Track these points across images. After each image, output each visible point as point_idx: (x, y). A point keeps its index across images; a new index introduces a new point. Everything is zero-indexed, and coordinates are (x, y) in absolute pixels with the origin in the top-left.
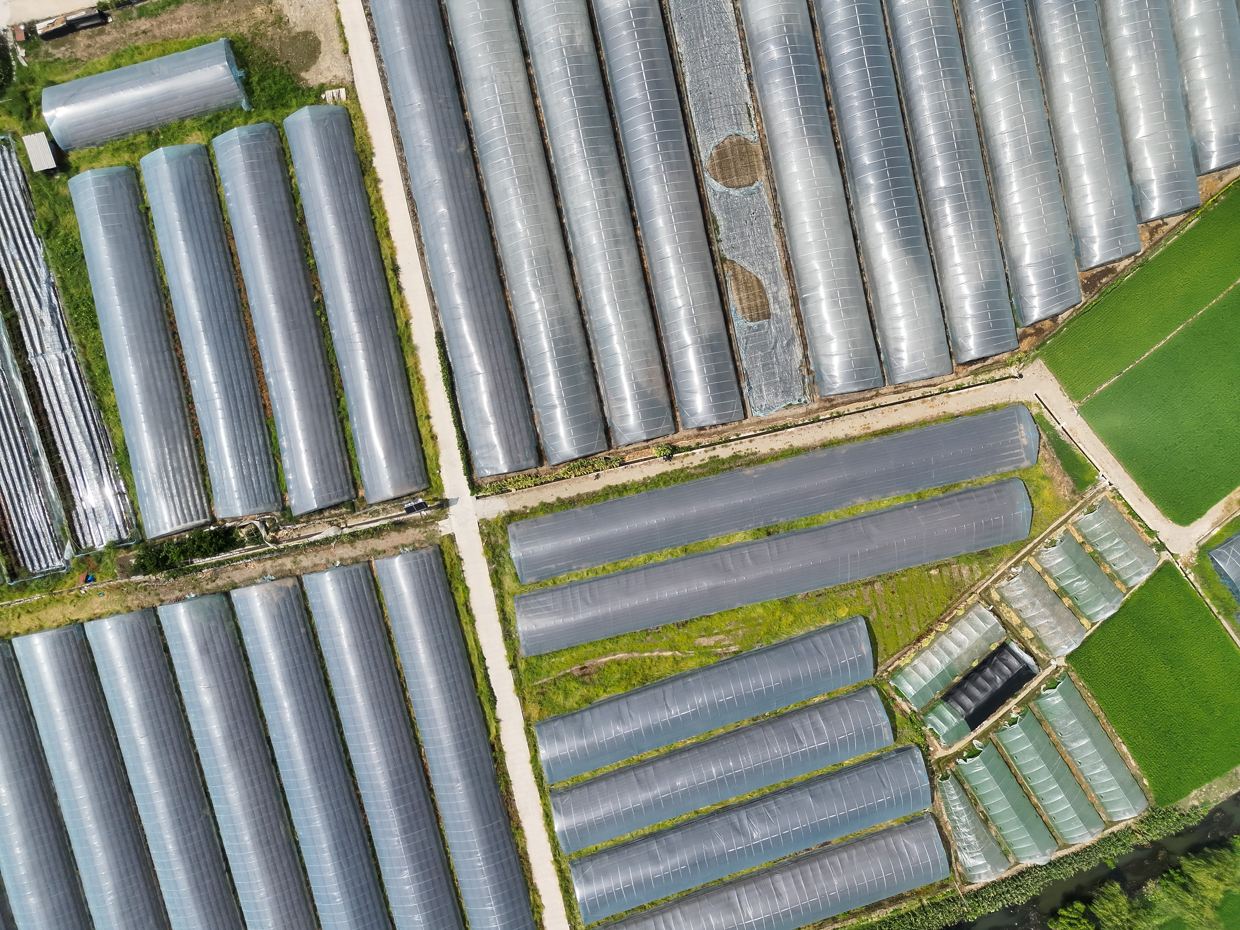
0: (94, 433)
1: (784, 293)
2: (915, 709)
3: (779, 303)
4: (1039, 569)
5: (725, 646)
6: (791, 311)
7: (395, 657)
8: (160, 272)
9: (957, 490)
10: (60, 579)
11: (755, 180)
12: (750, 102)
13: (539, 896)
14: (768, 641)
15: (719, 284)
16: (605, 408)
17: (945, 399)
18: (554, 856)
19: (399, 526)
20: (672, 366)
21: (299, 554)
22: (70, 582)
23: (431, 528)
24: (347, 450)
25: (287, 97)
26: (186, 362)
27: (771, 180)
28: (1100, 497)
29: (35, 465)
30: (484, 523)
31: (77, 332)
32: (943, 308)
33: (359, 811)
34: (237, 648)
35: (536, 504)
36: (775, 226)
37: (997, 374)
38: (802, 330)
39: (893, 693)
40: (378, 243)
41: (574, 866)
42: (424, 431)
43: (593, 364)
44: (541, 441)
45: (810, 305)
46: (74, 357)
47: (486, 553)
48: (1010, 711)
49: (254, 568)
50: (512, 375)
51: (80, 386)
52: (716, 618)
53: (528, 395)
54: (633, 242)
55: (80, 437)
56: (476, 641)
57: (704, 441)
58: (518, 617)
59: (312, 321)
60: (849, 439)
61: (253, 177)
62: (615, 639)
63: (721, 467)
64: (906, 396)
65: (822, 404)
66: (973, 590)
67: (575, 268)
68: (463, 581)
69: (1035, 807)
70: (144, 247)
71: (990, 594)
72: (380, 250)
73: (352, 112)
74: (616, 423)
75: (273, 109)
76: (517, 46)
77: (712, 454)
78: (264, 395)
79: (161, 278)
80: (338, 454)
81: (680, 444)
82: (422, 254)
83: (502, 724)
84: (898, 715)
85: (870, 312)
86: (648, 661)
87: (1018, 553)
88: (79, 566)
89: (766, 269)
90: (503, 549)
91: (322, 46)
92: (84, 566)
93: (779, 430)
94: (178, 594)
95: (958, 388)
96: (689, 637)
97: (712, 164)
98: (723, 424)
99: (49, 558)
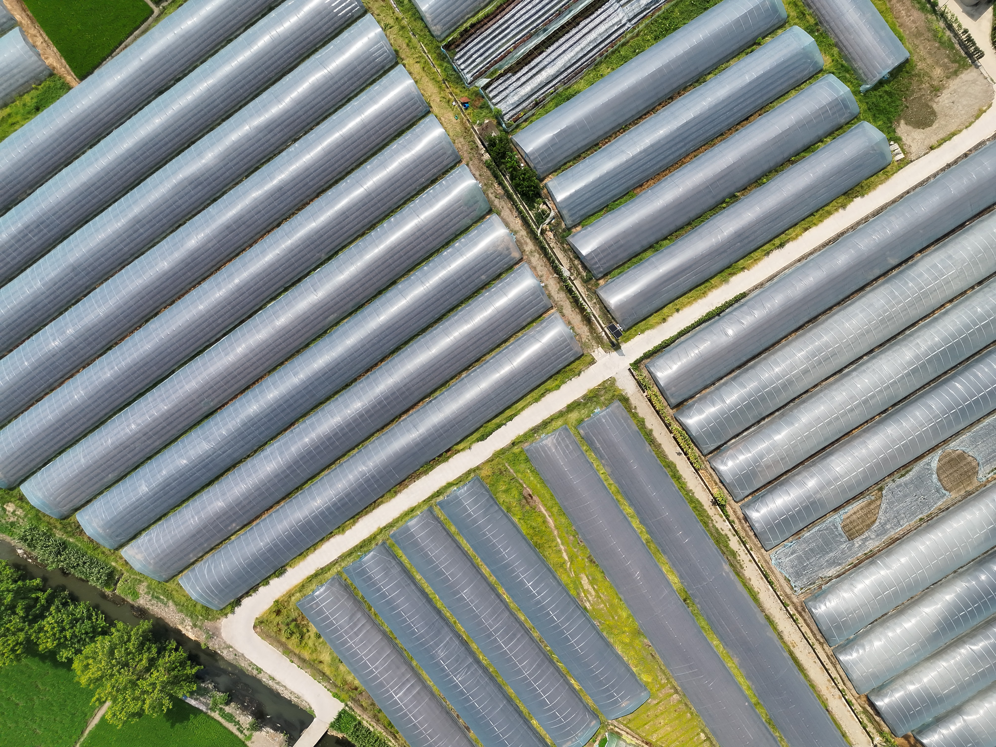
0: (575, 67)
1: (873, 545)
3: (864, 543)
5: (587, 598)
6: (860, 555)
7: (488, 353)
8: (714, 71)
9: (772, 730)
10: (457, 83)
11: (950, 491)
13: (351, 528)
14: (603, 629)
15: (862, 493)
16: (733, 440)
17: (837, 696)
18: (385, 528)
19: (587, 320)
20: (787, 480)
21: (538, 253)
22: (458, 91)
23: (594, 343)
24: (630, 260)
25: (881, 117)
26: (653, 115)
27: (955, 503)
29: (536, 32)
30: (612, 381)
31: (647, 26)
33: (365, 369)
34: (453, 233)
35: (641, 415)
36: (921, 519)
37: (870, 728)
38: (850, 569)
39: (599, 738)
40: (796, 225)
41: (383, 544)
42: (665, 310)
43: (764, 419)
44: (690, 402)
45: (873, 569)
46: (627, 30)
47: (591, 391)
49: (517, 223)
50: (734, 360)
51: (606, 42)
52: (606, 584)
53: (721, 378)
55: (569, 56)
56: (523, 409)
57: (737, 526)
58: (552, 433)
59: (719, 198)
60: (780, 635)
62: (563, 512)
63: (721, 546)
64: (829, 666)
65: (798, 605)
67: (832, 379)
68: (564, 382)
70: (728, 52)
72: (791, 228)
73: (888, 169)
74: (727, 453)
75: (869, 109)
77: (730, 535)
78: (650, 182)
79: (709, 74)
80: (625, 254)
81: (728, 508)
82: (799, 260)
83: (468, 451)
85: (883, 616)
86: (554, 544)
88: (472, 94)
89: (885, 524)
90: (597, 403)
91: (929, 128)
92: (473, 97)
93: (767, 579)
94: (477, 174)
95: (849, 703)
96: (584, 568)
97: (949, 454)
98: (755, 535)
99: (470, 68)
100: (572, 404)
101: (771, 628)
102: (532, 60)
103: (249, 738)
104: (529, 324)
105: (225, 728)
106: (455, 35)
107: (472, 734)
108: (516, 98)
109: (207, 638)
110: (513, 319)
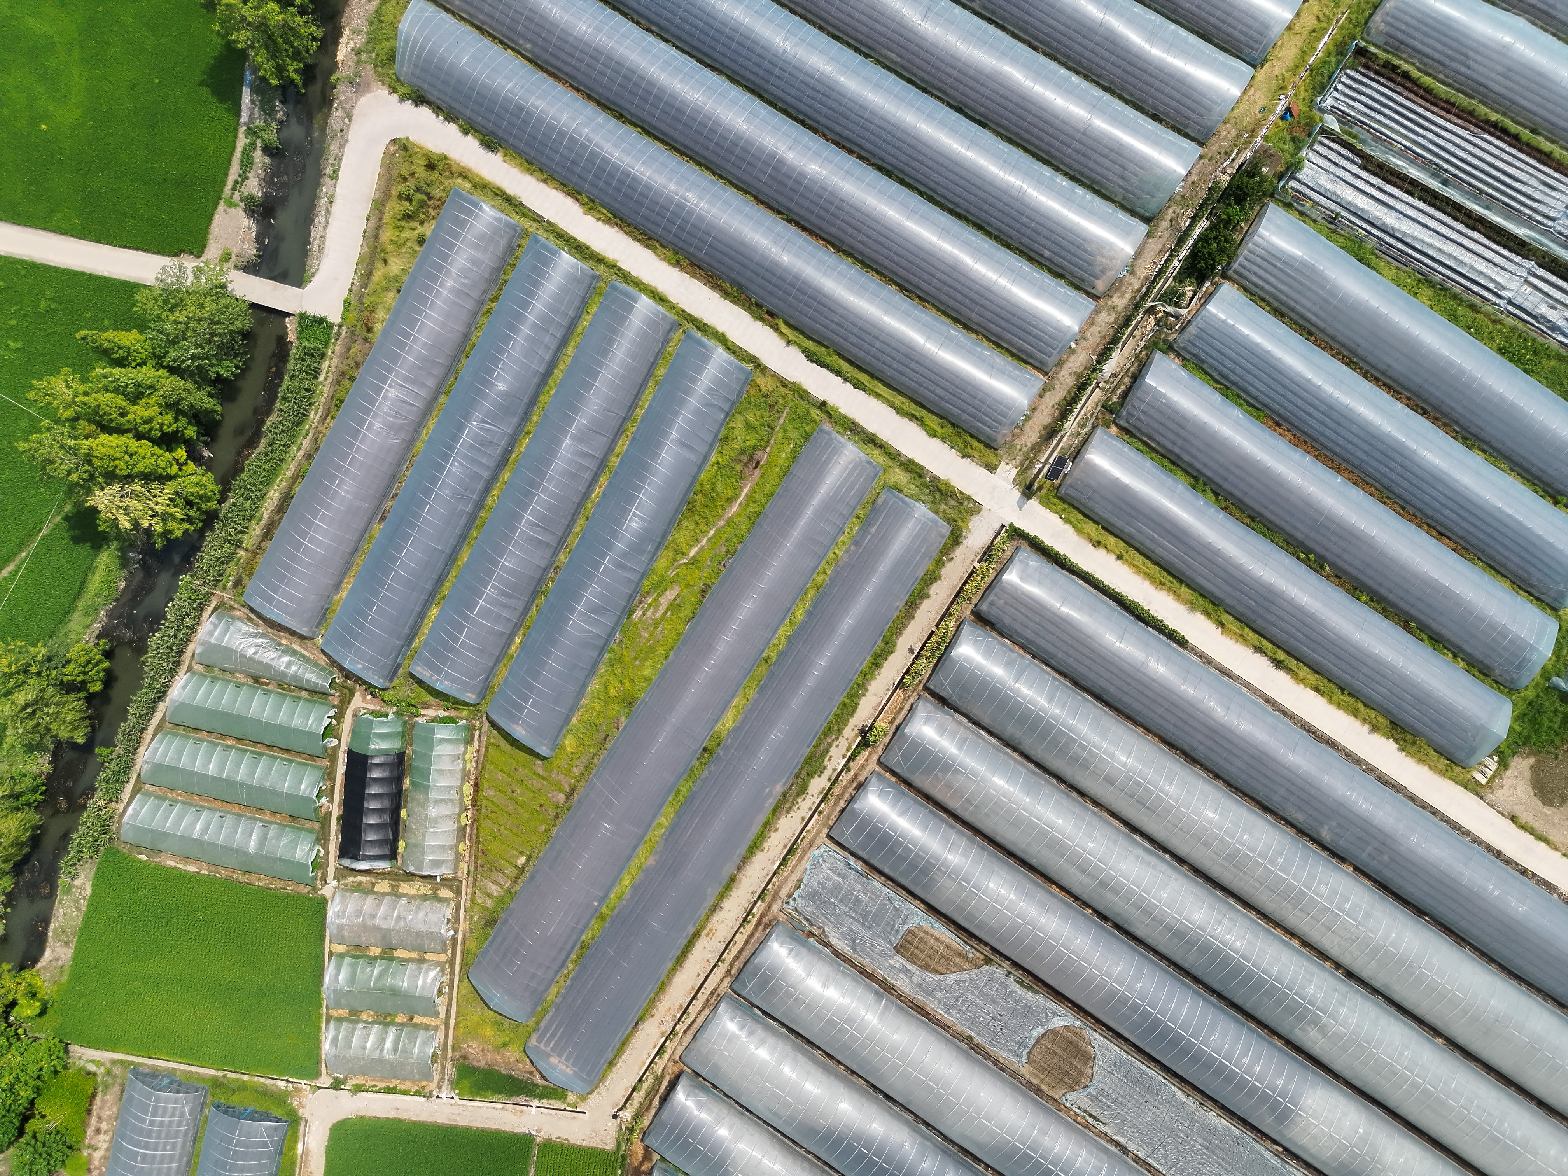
0: (1410, 251)
1: (902, 984)
2: (419, 720)
3: (900, 971)
4: (428, 957)
5: (647, 610)
6: (881, 973)
7: (939, 310)
8: (1491, 455)
9: (573, 956)
10: (1314, 88)
11: (1030, 1061)
12: (1101, 1127)
13: (598, 219)
14: (612, 651)
15: (971, 935)
16: (965, 720)
17: (663, 1028)
18: (620, 269)
19: (1051, 433)
20: (942, 820)
21: (1117, 319)
22: (1303, 95)
23: (1019, 458)
24: (1164, 457)
25: (1527, 726)
26: (1387, 397)
27: (1016, 1075)
28: (437, 1077)
29: (1437, 172)
30: (975, 508)
31: (1514, 329)
32: (745, 1110)
33: (837, 139)
34: (1094, 181)
35: (944, 572)
36: (970, 1038)
37: (638, 1097)
38: (854, 966)
39: (453, 714)
40: (1317, 673)
41: (594, 277)
42: (1111, 540)
43: (1015, 750)
44: (994, 634)
45: (871, 998)
46: (1495, 304)
47: (947, 484)
48: (331, 800)
49: (1146, 269)
50: (1082, 669)
51: (1463, 281)
52: (680, 627)
53: (1047, 665)
54: (1085, 897)
55: (1421, 236)
56: (878, 396)
57: (845, 778)
58: (862, 455)
59: (1311, 544)
60: (715, 907)
61: (1492, 626)
62: (754, 520)
63: (807, 768)
64: (702, 998)
65: (771, 916)
66: (471, 879)
67: (1116, 823)
68: (943, 439)
69: (223, 736)
70: (1526, 465)
71: (451, 889)
72: (1310, 667)
73: (1458, 769)
74: (944, 717)
75: (1530, 704)
76: (1365, 974)
77: (827, 773)
78: (1289, 435)
79: (1484, 451)
80: (1169, 446)
81: (865, 754)
82: (1269, 701)
83: (783, 343)
84: (429, 699)
85: (809, 1042)
86: (704, 528)
87: (463, 953)
88: (1308, 117)
89: (941, 990)
90: (934, 502)
91: (1539, 803)
92: (1303, 122)
93: (787, 854)
94: (1194, 178)
95: (661, 1049)
96: (688, 585)
97: (1082, 1038)
98: (843, 810)
99: (1342, 98)
100: (917, 465)
101: (720, 889)
102: (1394, 185)
103: (231, 204)
104: (1007, 350)
105: (230, 160)
106: (1382, 55)
107: (377, 528)
108: (1328, 185)
109: (348, 77)
110: (1003, 324)
